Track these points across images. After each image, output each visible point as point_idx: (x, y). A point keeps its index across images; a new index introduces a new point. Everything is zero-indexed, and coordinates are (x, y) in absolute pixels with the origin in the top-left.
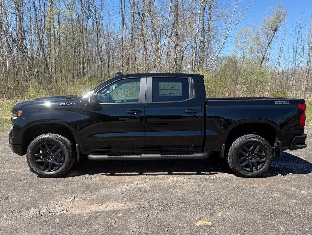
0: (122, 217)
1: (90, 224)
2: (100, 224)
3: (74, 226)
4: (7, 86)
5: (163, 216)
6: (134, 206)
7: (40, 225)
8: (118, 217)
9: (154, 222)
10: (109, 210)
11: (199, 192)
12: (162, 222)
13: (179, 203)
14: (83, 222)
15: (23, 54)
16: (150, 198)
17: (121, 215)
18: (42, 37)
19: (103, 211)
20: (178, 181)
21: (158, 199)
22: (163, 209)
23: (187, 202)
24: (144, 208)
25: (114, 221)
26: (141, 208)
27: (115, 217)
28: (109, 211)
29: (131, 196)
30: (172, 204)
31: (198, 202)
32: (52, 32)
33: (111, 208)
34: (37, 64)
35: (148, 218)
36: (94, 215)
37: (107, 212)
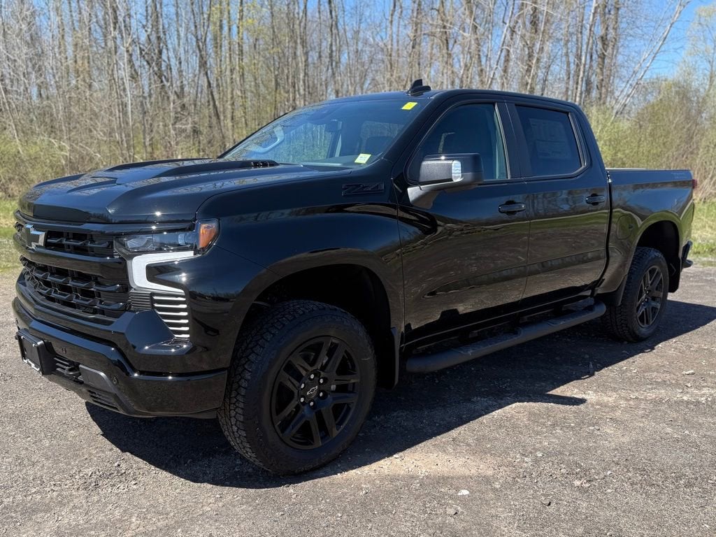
0: (471, 498)
1: (385, 512)
2: (412, 516)
3: (340, 515)
4: (130, 156)
5: (595, 509)
6: (494, 469)
7: (247, 503)
8: (458, 498)
9: (575, 525)
10: (427, 474)
11: (678, 441)
12: (597, 528)
13: (628, 471)
14: (363, 504)
15: (162, 82)
16: (536, 450)
17: (465, 492)
18: (203, 40)
19: (412, 477)
20: (601, 405)
21: (561, 453)
22: (587, 485)
23: (654, 470)
24: (528, 479)
25: (452, 511)
26: (519, 478)
27: (451, 497)
28: (427, 477)
29: (478, 440)
30: (609, 472)
31: (688, 471)
32: (226, 28)
33: (430, 468)
34: (193, 107)
35: (551, 509)
36: (388, 486)
37: (423, 479)
